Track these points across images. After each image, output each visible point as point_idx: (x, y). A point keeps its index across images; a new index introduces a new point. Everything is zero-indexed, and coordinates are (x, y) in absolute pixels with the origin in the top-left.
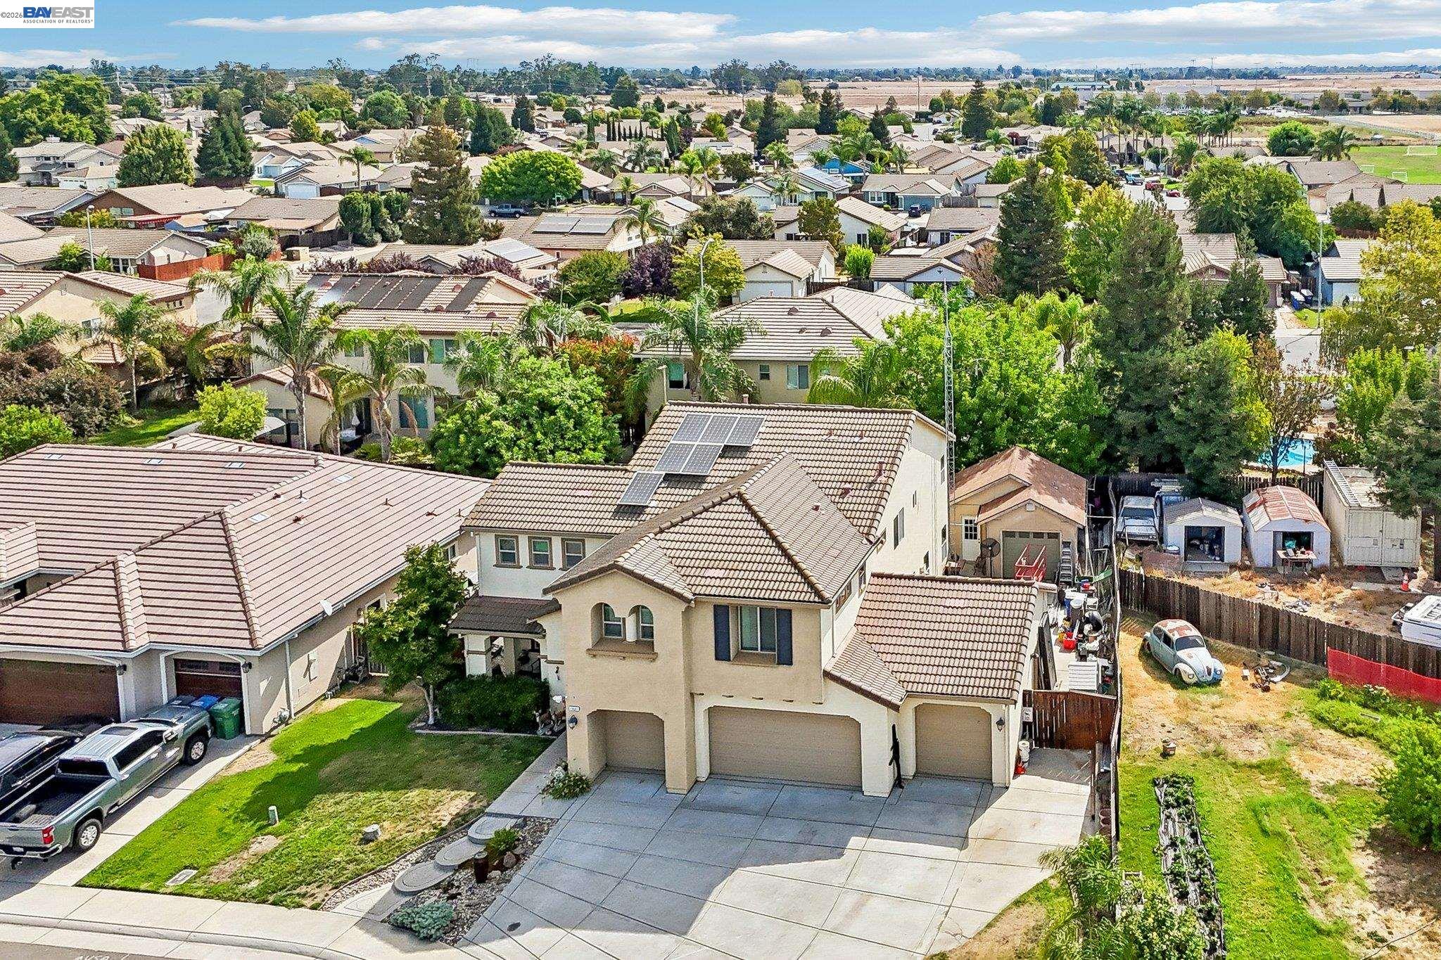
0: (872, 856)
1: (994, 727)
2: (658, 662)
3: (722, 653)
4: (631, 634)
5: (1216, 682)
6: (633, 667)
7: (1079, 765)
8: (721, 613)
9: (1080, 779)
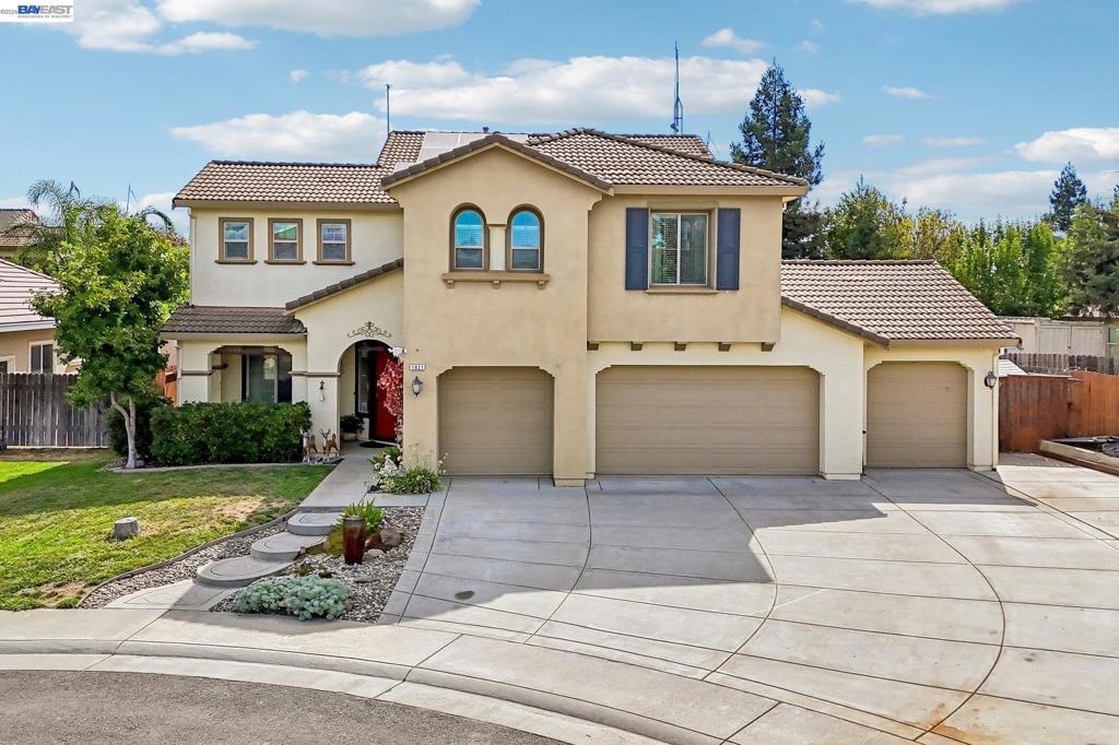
0: (927, 514)
2: (549, 289)
3: (635, 280)
4: (496, 262)
8: (636, 223)
9: (1063, 466)
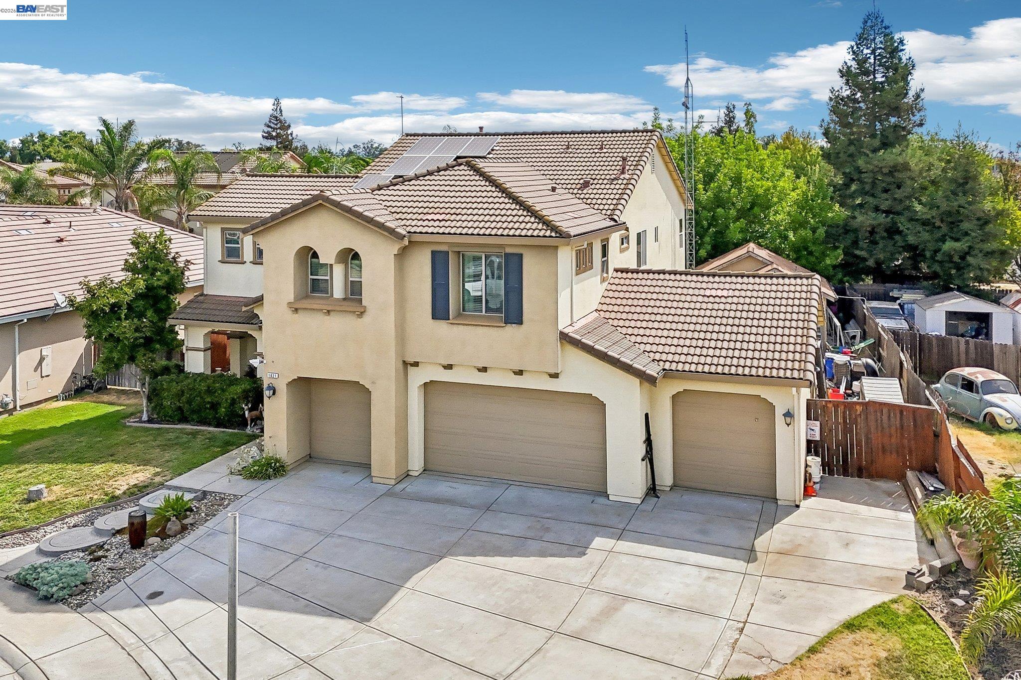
0: (624, 559)
1: (780, 420)
2: (366, 319)
3: (440, 312)
4: (338, 291)
6: (339, 324)
7: (890, 494)
8: (439, 261)
9: (895, 508)
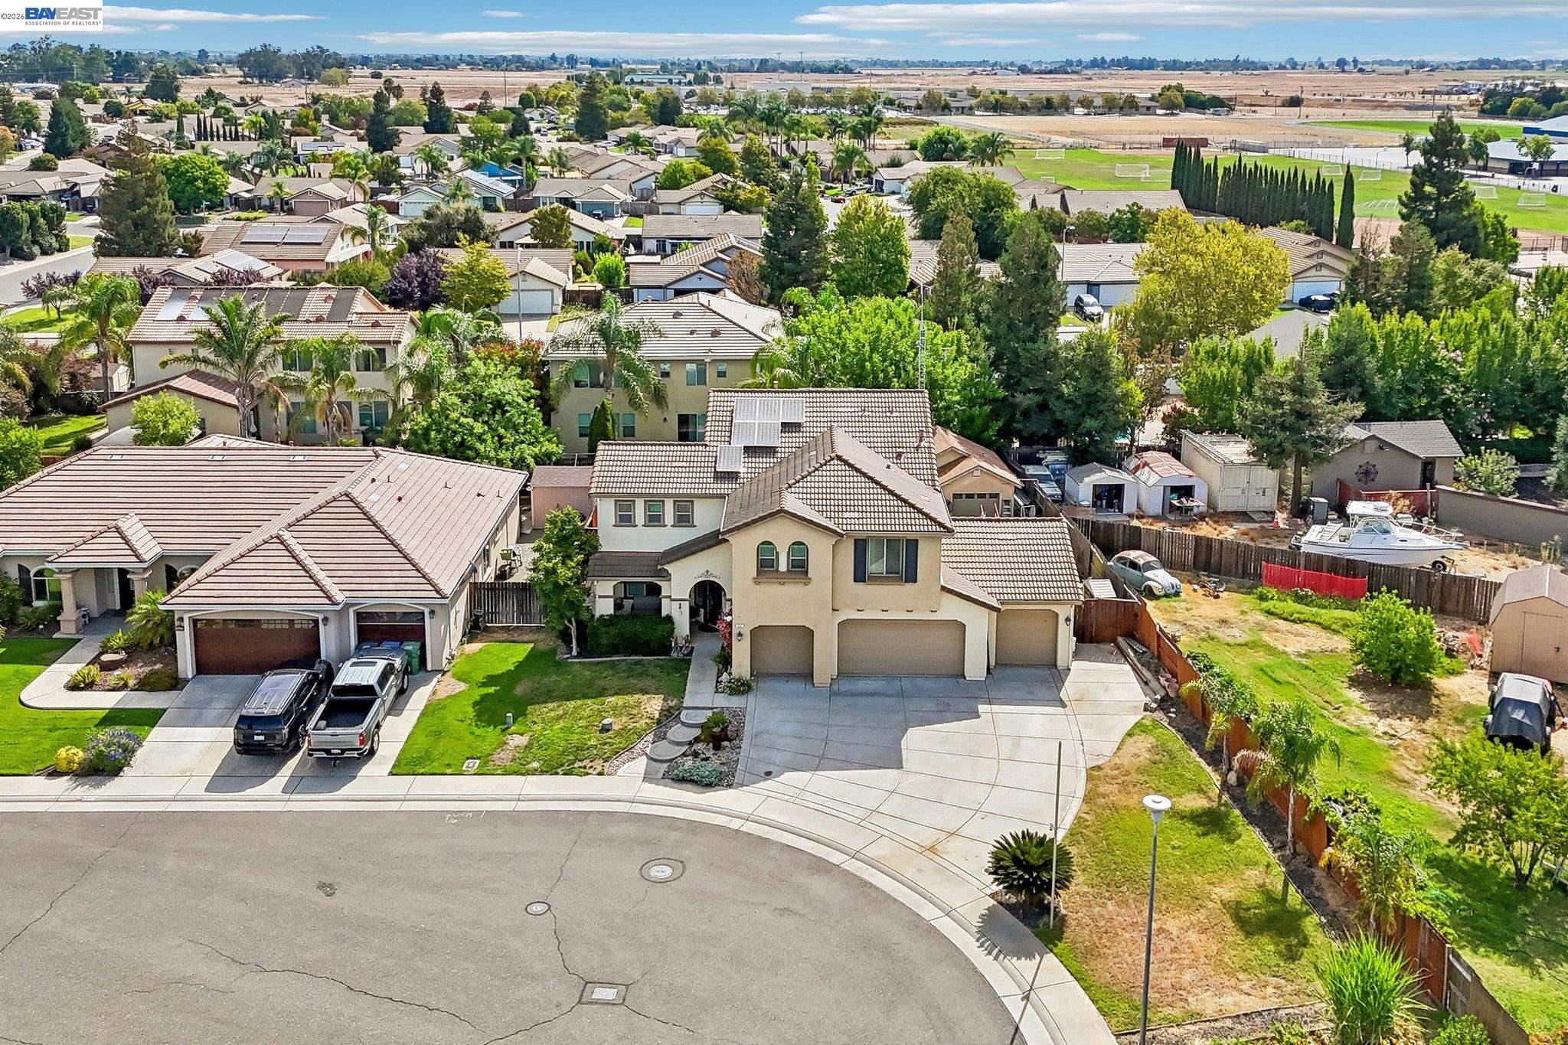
0: (1002, 716)
2: (811, 586)
3: (859, 577)
4: (784, 567)
5: (1177, 594)
6: (791, 590)
7: (1111, 653)
8: (860, 546)
9: (1117, 662)
